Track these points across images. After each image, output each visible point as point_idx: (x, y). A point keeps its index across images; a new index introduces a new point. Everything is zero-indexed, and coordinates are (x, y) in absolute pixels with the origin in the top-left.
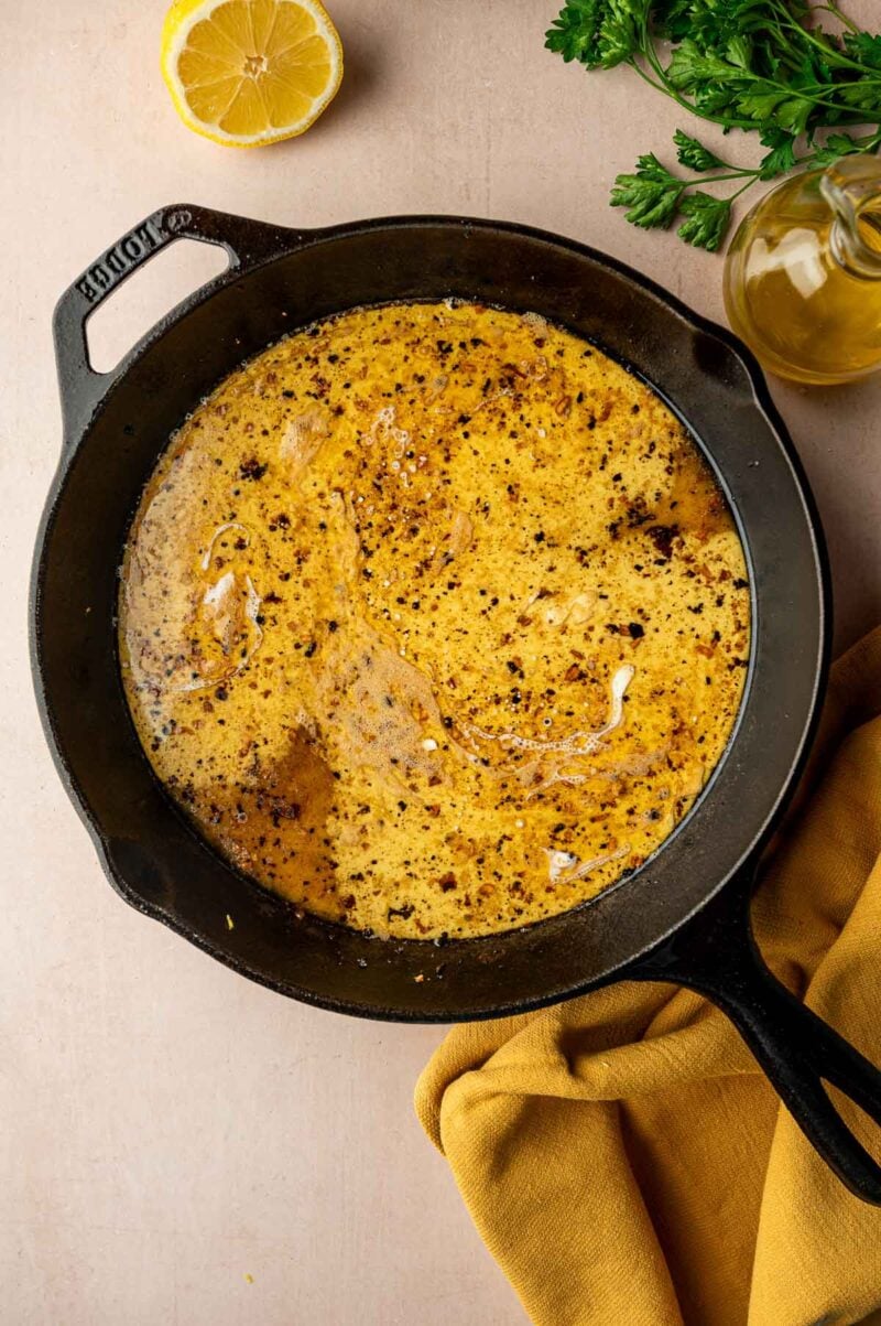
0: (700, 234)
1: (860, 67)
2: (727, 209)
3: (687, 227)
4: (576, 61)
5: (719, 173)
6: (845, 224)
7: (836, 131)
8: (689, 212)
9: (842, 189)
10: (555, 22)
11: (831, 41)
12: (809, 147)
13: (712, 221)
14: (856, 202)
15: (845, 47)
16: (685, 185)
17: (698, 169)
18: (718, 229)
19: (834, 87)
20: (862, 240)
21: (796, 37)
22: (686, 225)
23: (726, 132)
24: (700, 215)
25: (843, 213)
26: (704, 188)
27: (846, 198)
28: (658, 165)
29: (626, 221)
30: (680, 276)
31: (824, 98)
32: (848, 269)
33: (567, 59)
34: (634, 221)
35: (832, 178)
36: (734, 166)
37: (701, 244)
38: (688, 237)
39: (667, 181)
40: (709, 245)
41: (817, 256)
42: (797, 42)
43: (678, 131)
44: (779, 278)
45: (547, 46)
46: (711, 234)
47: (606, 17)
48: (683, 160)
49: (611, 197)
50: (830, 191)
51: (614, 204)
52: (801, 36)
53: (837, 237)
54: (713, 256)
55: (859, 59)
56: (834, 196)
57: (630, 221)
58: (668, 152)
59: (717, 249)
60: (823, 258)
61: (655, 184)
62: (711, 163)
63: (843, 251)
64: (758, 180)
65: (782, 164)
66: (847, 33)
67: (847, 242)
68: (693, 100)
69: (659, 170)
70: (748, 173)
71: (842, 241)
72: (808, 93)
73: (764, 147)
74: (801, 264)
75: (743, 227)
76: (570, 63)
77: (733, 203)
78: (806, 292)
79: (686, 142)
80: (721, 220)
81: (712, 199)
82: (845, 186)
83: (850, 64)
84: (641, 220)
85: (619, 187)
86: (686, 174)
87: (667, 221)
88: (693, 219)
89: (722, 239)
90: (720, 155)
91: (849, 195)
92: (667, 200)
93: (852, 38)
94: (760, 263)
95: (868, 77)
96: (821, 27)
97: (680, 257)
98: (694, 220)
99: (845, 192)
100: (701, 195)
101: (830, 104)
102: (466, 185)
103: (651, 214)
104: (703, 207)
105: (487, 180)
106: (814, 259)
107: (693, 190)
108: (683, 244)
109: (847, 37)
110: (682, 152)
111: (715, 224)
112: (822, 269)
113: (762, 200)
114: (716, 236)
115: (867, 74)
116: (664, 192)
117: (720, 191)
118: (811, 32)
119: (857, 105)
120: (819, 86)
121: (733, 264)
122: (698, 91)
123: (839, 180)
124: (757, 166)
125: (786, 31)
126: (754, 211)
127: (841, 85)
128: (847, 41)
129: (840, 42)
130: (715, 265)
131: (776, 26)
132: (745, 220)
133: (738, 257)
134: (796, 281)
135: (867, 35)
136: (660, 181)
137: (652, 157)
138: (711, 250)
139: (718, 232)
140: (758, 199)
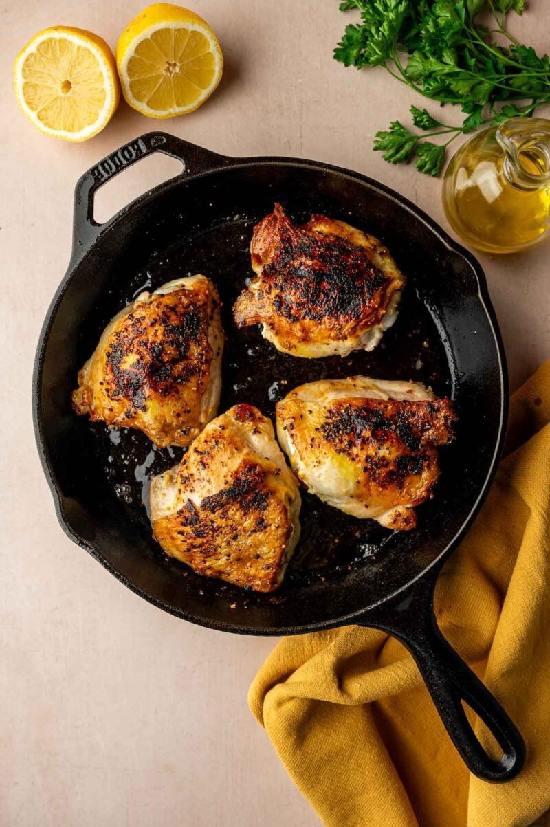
0: (428, 166)
1: (521, 66)
2: (443, 152)
3: (419, 162)
4: (352, 66)
5: (438, 131)
6: (511, 158)
7: (508, 103)
8: (421, 154)
9: (509, 138)
10: (339, 44)
11: (503, 51)
12: (490, 113)
13: (435, 158)
14: (517, 145)
15: (511, 54)
16: (418, 138)
17: (425, 128)
18: (438, 163)
19: (505, 77)
20: (521, 168)
21: (482, 49)
22: (418, 162)
23: (442, 105)
24: (427, 155)
25: (509, 152)
26: (429, 139)
27: (512, 143)
28: (402, 127)
29: (383, 159)
30: (416, 191)
31: (500, 83)
32: (514, 184)
33: (347, 65)
34: (388, 159)
35: (502, 132)
36: (446, 125)
37: (429, 172)
38: (421, 168)
39: (407, 136)
40: (433, 173)
41: (496, 177)
42: (483, 51)
43: (412, 106)
44: (474, 191)
45: (335, 57)
46: (434, 166)
47: (369, 39)
48: (417, 123)
49: (374, 145)
50: (502, 139)
51: (376, 149)
52: (485, 48)
53: (507, 166)
54: (435, 179)
55: (520, 61)
56: (504, 142)
57: (386, 160)
58: (408, 119)
59: (438, 175)
60: (499, 179)
61: (400, 138)
62: (433, 124)
63: (511, 174)
64: (462, 133)
65: (475, 123)
66: (512, 46)
67: (512, 168)
68: (422, 88)
69: (402, 130)
70: (456, 129)
71: (510, 168)
72: (491, 79)
73: (464, 114)
74: (487, 182)
75: (453, 161)
76: (349, 67)
77: (447, 147)
78: (490, 200)
79: (417, 112)
80: (440, 157)
81: (434, 146)
82: (511, 136)
83: (514, 64)
84: (392, 160)
85: (379, 139)
86: (418, 132)
87: (408, 159)
88: (423, 158)
89: (441, 169)
90: (438, 120)
91: (513, 141)
92: (407, 147)
93: (515, 48)
94: (462, 183)
95: (525, 72)
96: (496, 43)
97: (416, 181)
98: (425, 158)
99: (511, 139)
100: (428, 144)
101: (504, 87)
102: (288, 140)
103: (398, 156)
104: (430, 150)
105: (301, 137)
106: (494, 179)
107: (423, 141)
108: (418, 172)
109: (512, 48)
110: (416, 118)
111: (437, 160)
112: (499, 185)
113: (463, 145)
114: (438, 167)
115: (525, 70)
116: (405, 143)
117: (438, 141)
118: (491, 47)
119: (520, 88)
120: (497, 76)
121: (448, 184)
122: (425, 82)
123: (507, 132)
124: (461, 125)
125: (476, 45)
126: (459, 152)
127: (510, 76)
128: (512, 50)
129: (508, 51)
130: (437, 185)
131: (470, 43)
132: (454, 157)
133: (451, 179)
134: (485, 193)
135: (524, 47)
136: (403, 136)
137: (398, 123)
138: (434, 176)
139: (438, 164)
140: (462, 144)
